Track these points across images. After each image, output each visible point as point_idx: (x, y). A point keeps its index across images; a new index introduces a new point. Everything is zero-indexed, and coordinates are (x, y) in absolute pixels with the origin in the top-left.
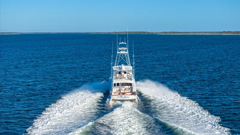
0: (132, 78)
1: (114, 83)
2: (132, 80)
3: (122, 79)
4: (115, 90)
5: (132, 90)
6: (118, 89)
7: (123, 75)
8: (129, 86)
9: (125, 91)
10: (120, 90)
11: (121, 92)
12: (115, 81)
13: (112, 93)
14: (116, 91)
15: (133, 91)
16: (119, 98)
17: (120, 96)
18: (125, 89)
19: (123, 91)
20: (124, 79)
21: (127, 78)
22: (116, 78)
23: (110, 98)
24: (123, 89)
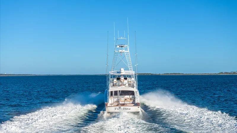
0: (135, 85)
1: (110, 91)
2: (135, 88)
3: (121, 86)
4: (111, 100)
5: (134, 101)
6: (116, 99)
7: (122, 81)
8: (131, 96)
9: (124, 102)
10: (118, 101)
11: (120, 103)
12: (111, 89)
13: (107, 104)
14: (113, 102)
15: (136, 102)
16: (117, 110)
17: (118, 107)
18: (126, 100)
19: (122, 101)
20: (124, 86)
21: (127, 85)
22: (113, 85)
23: (105, 110)
24: (122, 99)
